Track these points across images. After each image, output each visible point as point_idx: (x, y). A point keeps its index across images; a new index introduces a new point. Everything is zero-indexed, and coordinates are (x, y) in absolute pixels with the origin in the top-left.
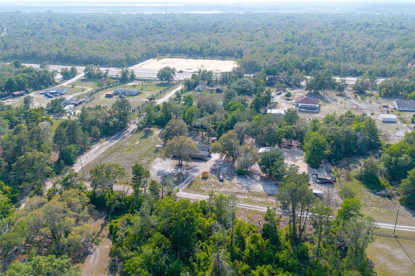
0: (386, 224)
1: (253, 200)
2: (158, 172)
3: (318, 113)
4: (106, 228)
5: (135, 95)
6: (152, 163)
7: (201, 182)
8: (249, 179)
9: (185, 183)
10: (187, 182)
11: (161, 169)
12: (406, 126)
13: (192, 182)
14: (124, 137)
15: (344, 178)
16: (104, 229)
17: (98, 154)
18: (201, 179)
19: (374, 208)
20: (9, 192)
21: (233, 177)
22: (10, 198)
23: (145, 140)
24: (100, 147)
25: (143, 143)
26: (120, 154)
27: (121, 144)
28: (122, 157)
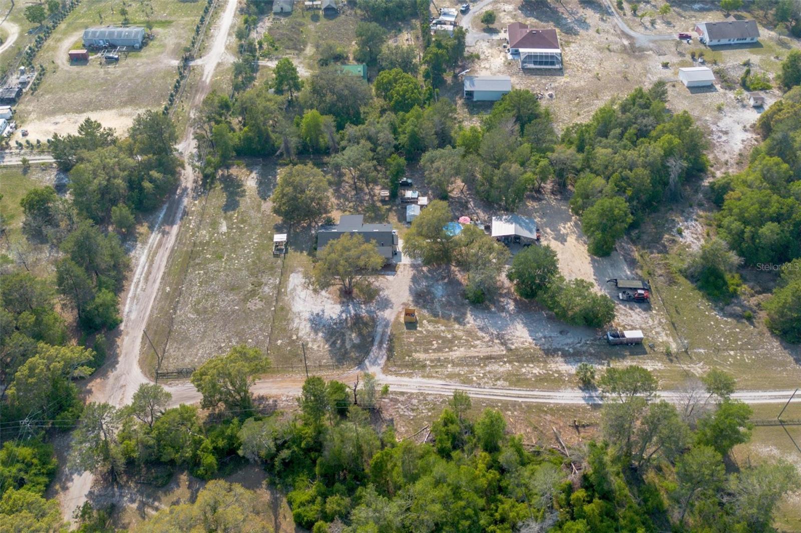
0: (761, 393)
1: (524, 374)
2: (310, 320)
3: (560, 72)
4: (281, 511)
5: (141, 48)
6: (286, 291)
7: (409, 338)
8: (495, 313)
9: (380, 347)
10: (381, 343)
11: (315, 312)
12: (733, 96)
13: (391, 340)
14: (185, 213)
15: (662, 278)
16: (281, 516)
17: (154, 282)
18: (405, 330)
19: (732, 353)
20: (35, 461)
21: (463, 310)
22: (43, 474)
23: (236, 215)
24: (148, 257)
25: (238, 227)
26: (205, 273)
27: (190, 237)
28: (214, 283)
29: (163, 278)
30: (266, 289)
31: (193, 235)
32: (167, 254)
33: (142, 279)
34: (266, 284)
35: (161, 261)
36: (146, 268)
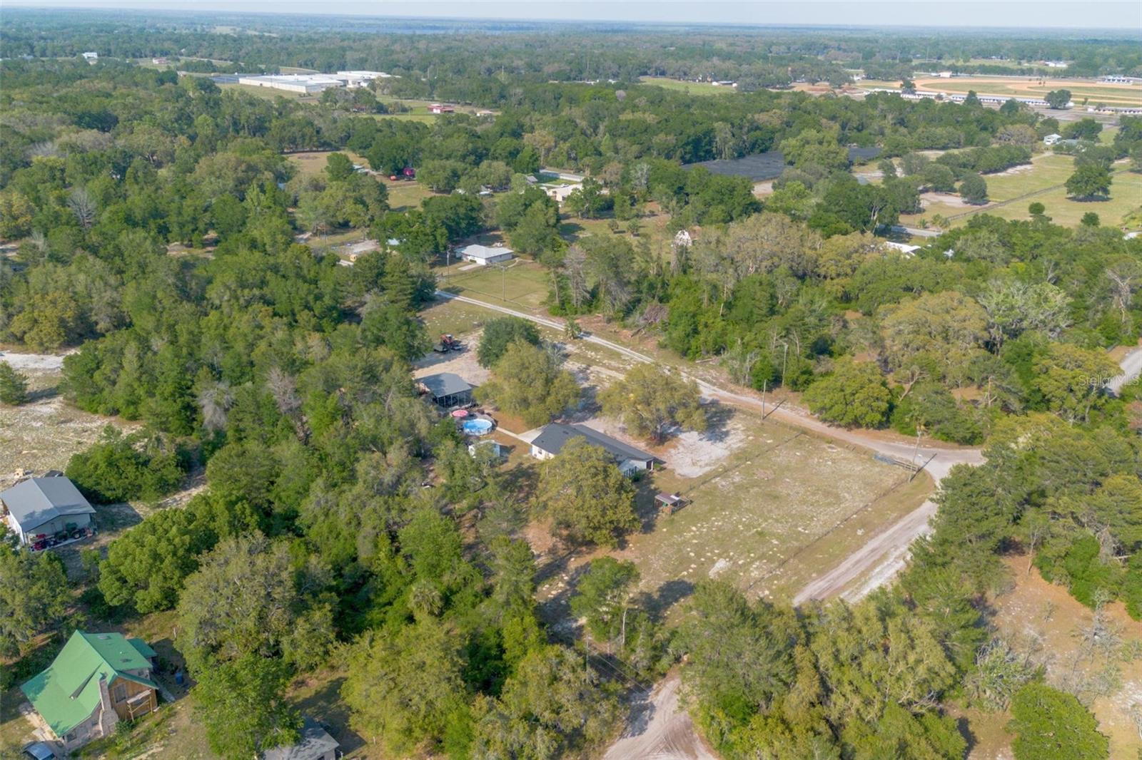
2: (722, 440)
6: (719, 468)
17: (874, 549)
23: (685, 573)
24: (866, 582)
25: (698, 555)
26: (796, 526)
27: (782, 576)
28: (794, 512)
29: (859, 547)
30: (737, 479)
31: (776, 577)
32: (834, 574)
33: (891, 560)
34: (733, 483)
35: (848, 569)
36: (877, 570)
